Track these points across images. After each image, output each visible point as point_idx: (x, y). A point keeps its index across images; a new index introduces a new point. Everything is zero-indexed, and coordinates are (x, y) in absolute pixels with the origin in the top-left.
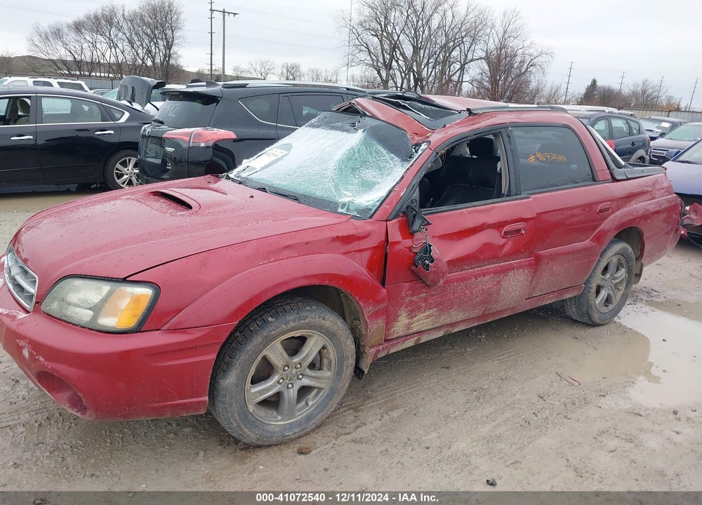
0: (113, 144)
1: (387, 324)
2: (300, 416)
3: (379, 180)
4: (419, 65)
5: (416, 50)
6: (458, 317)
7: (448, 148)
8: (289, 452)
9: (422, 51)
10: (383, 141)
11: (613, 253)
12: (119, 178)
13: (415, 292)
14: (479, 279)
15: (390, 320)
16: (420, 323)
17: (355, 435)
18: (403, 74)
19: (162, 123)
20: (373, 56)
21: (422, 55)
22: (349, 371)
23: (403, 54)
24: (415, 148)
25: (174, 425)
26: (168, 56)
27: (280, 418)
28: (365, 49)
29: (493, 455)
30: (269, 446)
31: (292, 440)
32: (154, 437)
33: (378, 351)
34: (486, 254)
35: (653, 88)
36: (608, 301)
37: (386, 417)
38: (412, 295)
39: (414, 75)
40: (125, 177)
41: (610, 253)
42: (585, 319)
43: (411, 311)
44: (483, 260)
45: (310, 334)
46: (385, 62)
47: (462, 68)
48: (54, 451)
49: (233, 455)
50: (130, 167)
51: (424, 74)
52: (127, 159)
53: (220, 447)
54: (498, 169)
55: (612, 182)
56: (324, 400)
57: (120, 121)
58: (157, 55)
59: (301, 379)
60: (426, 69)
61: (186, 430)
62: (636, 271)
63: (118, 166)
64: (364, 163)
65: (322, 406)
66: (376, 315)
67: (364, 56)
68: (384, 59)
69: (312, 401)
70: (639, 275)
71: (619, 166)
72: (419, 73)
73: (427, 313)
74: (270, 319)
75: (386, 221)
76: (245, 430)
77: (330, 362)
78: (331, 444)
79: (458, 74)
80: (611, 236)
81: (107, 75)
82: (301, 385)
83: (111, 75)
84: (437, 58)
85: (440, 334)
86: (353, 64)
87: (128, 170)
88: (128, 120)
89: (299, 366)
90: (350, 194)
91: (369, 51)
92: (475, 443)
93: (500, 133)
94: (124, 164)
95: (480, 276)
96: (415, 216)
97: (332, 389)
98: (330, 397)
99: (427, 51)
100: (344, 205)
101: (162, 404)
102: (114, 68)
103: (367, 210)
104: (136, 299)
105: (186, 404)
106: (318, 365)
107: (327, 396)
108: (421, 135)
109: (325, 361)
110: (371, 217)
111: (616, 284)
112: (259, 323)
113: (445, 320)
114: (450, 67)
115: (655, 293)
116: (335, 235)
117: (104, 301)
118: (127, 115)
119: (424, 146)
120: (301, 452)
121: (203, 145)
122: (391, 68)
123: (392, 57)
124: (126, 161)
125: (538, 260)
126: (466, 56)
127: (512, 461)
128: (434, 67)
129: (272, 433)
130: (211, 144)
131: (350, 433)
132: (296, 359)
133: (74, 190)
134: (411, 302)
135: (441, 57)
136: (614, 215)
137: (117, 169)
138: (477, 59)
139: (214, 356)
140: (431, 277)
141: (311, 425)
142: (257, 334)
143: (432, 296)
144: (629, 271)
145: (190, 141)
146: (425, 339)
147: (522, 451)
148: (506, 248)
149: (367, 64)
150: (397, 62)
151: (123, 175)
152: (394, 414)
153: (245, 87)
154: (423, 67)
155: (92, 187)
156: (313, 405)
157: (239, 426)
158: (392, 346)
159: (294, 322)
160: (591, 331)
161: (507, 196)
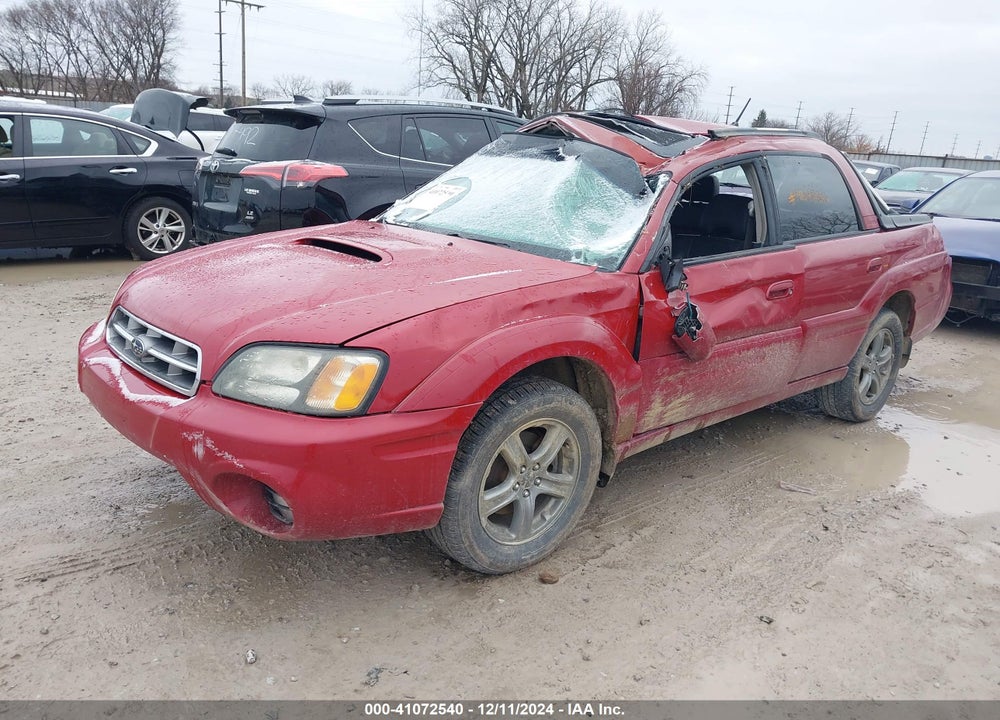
0: (138, 188)
1: (640, 411)
2: (536, 534)
3: (610, 223)
4: (524, 87)
5: (521, 65)
6: (716, 406)
7: (694, 181)
8: (530, 580)
9: (528, 67)
10: (605, 172)
11: (881, 326)
12: (144, 238)
13: (673, 369)
14: (743, 354)
15: (644, 406)
16: (674, 411)
17: (605, 559)
18: (501, 99)
19: (234, 154)
20: (459, 74)
21: (528, 73)
22: (594, 477)
23: (500, 71)
24: (648, 182)
25: (363, 555)
26: (156, 67)
27: (514, 536)
28: (447, 63)
29: (787, 577)
30: (501, 575)
31: (528, 566)
32: (342, 571)
33: (627, 449)
34: (751, 321)
35: (840, 124)
36: (871, 390)
37: (636, 537)
38: (669, 374)
39: (517, 100)
40: (154, 236)
41: (877, 326)
42: (846, 414)
43: (666, 396)
44: (748, 328)
45: (553, 423)
46: (476, 81)
47: (583, 93)
48: (213, 592)
49: (457, 587)
50: (161, 221)
51: (531, 99)
52: (157, 209)
53: (435, 579)
54: (751, 210)
55: (880, 232)
56: (564, 513)
57: (144, 155)
58: (140, 66)
59: (538, 485)
60: (534, 91)
61: (381, 559)
62: (903, 351)
63: (144, 220)
64: (586, 199)
65: (562, 522)
66: (628, 400)
67: (446, 72)
68: (475, 77)
69: (551, 514)
70: (906, 356)
71: (886, 213)
72: (525, 97)
73: (683, 399)
74: (511, 402)
75: (639, 273)
76: (478, 551)
77: (571, 464)
78: (579, 571)
79: (578, 100)
80: (882, 302)
81: (62, 94)
82: (539, 492)
83: (69, 94)
84: (549, 78)
85: (691, 428)
86: (430, 84)
87: (158, 226)
88: (156, 153)
89: (537, 466)
90: (580, 240)
91: (454, 66)
92: (759, 564)
93: (753, 163)
94: (153, 218)
95: (743, 350)
96: (672, 267)
97: (574, 499)
98: (571, 508)
99: (535, 67)
100: (578, 254)
101: (388, 514)
102: (74, 82)
103: (610, 260)
104: (358, 372)
105: (417, 513)
106: (555, 467)
107: (569, 508)
108: (651, 165)
109: (565, 462)
110: (619, 268)
111: (881, 367)
112: (498, 407)
113: (700, 409)
114: (566, 91)
115: (915, 382)
116: (582, 290)
117: (316, 373)
118: (154, 145)
119: (663, 178)
120: (543, 581)
121: (301, 185)
122: (484, 90)
123: (486, 76)
124: (154, 213)
125: (805, 329)
126: (589, 75)
127: (814, 583)
128: (545, 90)
129: (508, 555)
130: (313, 182)
131: (598, 557)
132: (536, 457)
133: (68, 257)
134: (667, 382)
135: (555, 76)
136: (885, 274)
137: (142, 225)
138: (605, 80)
139: (453, 448)
140: (698, 348)
141: (550, 547)
142: (496, 421)
143: (690, 375)
144: (896, 351)
145: (283, 178)
146: (676, 434)
147: (821, 571)
148: (773, 313)
149: (451, 84)
150: (493, 81)
151: (150, 233)
152: (646, 532)
153: (354, 104)
154: (529, 89)
155: (94, 253)
156: (551, 520)
157: (471, 546)
158: (641, 442)
159: (539, 406)
160: (852, 428)
161: (764, 246)
